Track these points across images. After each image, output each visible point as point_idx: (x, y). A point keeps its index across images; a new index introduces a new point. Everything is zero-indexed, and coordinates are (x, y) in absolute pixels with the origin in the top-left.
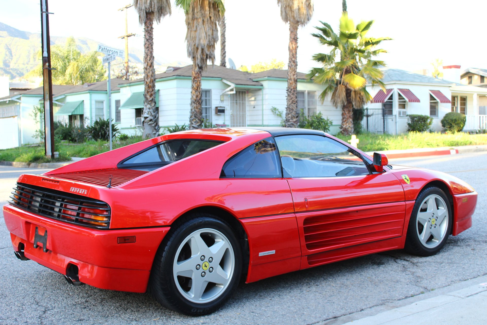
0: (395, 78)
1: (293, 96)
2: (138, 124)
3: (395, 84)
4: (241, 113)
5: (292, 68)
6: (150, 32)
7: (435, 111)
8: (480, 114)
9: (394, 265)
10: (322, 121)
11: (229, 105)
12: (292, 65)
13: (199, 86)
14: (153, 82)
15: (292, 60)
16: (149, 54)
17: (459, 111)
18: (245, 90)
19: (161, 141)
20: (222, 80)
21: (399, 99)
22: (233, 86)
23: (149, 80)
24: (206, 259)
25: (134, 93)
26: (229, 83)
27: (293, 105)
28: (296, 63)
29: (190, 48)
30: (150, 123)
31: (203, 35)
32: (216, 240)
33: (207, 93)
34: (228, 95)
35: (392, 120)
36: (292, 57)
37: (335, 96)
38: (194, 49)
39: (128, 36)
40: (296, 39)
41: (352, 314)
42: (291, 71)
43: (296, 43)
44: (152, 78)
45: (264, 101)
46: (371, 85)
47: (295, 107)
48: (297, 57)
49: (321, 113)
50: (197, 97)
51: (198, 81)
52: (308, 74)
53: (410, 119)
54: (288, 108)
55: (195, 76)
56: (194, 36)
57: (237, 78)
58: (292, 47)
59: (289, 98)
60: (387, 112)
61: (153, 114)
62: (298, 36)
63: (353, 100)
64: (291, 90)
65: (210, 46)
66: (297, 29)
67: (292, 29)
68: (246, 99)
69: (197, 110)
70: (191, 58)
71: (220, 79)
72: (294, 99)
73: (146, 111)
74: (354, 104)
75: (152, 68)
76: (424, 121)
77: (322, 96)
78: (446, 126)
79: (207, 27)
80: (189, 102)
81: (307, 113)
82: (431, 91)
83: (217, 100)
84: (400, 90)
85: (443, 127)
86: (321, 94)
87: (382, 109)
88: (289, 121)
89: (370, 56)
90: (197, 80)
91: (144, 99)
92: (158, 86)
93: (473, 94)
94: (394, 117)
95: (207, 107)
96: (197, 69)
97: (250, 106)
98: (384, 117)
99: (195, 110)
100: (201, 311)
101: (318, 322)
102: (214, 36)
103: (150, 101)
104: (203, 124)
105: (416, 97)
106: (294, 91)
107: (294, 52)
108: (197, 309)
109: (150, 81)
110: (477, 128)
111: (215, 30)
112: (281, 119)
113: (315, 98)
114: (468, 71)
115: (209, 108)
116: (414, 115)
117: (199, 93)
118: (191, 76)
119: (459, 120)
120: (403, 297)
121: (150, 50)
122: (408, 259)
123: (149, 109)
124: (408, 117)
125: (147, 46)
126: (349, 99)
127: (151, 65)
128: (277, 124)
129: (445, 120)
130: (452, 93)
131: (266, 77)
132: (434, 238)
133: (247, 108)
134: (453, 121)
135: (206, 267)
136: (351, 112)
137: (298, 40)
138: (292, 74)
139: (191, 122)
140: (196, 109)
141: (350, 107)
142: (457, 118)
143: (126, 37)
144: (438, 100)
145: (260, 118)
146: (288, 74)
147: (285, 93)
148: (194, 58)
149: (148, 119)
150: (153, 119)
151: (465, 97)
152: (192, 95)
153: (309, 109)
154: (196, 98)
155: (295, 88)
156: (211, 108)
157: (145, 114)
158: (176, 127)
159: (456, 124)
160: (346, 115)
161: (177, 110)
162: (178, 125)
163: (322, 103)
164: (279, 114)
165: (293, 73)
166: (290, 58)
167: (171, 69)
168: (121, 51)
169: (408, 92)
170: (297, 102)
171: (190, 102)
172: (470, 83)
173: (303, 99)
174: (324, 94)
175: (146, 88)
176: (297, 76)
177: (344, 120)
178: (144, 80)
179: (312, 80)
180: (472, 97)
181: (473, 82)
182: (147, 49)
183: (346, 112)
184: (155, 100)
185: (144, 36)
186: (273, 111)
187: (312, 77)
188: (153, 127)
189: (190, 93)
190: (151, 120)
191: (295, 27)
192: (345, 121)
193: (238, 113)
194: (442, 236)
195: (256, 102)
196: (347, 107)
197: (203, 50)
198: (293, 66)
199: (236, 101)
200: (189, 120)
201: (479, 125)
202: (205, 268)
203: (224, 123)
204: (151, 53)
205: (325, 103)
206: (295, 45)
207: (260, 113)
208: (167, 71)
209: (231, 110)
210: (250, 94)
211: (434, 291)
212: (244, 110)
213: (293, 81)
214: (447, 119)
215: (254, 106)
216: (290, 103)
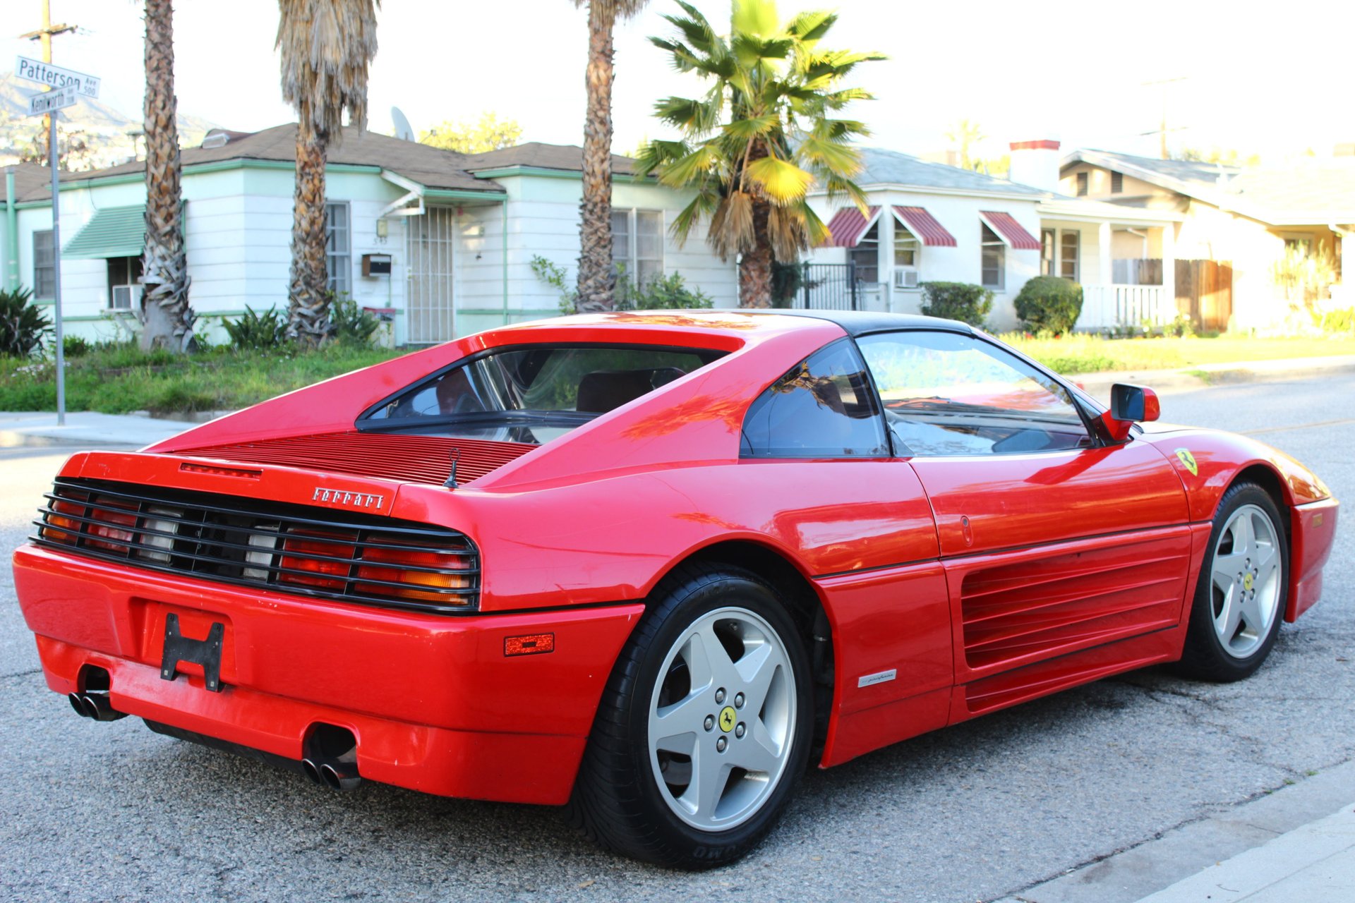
0: (883, 175)
1: (598, 224)
2: (119, 306)
3: (884, 191)
4: (439, 274)
5: (596, 139)
6: (164, 20)
7: (996, 273)
8: (1115, 281)
9: (1155, 708)
10: (685, 298)
11: (402, 250)
12: (596, 132)
13: (319, 189)
14: (173, 175)
15: (596, 116)
16: (161, 88)
17: (1058, 272)
18: (451, 203)
19: (477, 348)
20: (381, 173)
21: (897, 235)
22: (416, 191)
23: (162, 169)
24: (728, 699)
25: (103, 211)
26: (403, 183)
27: (599, 250)
28: (607, 127)
29: (290, 74)
30: (165, 302)
31: (333, 34)
32: (745, 642)
33: (337, 213)
34: (399, 219)
35: (878, 298)
36: (597, 107)
37: (721, 225)
38: (303, 76)
39: (52, 33)
40: (608, 52)
41: (1139, 848)
42: (593, 148)
43: (610, 65)
44: (172, 165)
45: (509, 238)
46: (825, 192)
47: (606, 256)
48: (610, 108)
49: (679, 274)
50: (312, 223)
51: (316, 175)
52: (638, 160)
53: (928, 295)
54: (584, 260)
55: (306, 159)
56: (303, 37)
57: (427, 167)
58: (598, 78)
59: (589, 230)
60: (862, 273)
61: (175, 275)
62: (615, 45)
63: (775, 237)
64: (595, 205)
65: (353, 69)
66: (612, 22)
67: (597, 24)
68: (454, 232)
69: (313, 264)
70: (295, 106)
71: (377, 170)
72: (604, 234)
73: (152, 266)
74: (776, 249)
75: (170, 133)
76: (971, 301)
77: (681, 224)
78: (1029, 317)
79: (344, 9)
80: (288, 238)
81: (635, 276)
82: (984, 212)
83: (365, 233)
84: (900, 208)
85: (1019, 320)
86: (678, 219)
87: (847, 265)
88: (588, 300)
89: (822, 110)
90: (313, 170)
91: (143, 227)
92: (190, 188)
93: (1098, 225)
94: (881, 288)
95: (337, 253)
96: (312, 138)
97: (466, 251)
98: (853, 288)
99: (306, 264)
100: (717, 854)
101: (1061, 874)
102: (366, 38)
103: (165, 235)
104: (331, 306)
105: (944, 230)
106: (603, 209)
107: (602, 91)
108: (708, 847)
109: (165, 173)
110: (1111, 323)
111: (367, 22)
112: (562, 293)
113: (659, 231)
114: (1076, 159)
115: (343, 258)
116: (939, 283)
117: (320, 211)
118: (294, 161)
119: (1064, 300)
120: (1246, 797)
121: (163, 76)
122: (1184, 691)
123: (163, 258)
124: (923, 288)
125: (155, 65)
126: (761, 233)
127: (169, 124)
128: (547, 308)
129: (1026, 298)
130: (1043, 220)
131: (518, 167)
132: (1247, 629)
133: (457, 260)
134: (1048, 301)
135: (729, 721)
136: (767, 274)
137: (614, 56)
138: (596, 158)
139: (295, 300)
140: (310, 262)
141: (764, 257)
142: (1060, 294)
143: (45, 37)
144: (1006, 240)
145: (499, 288)
146: (583, 157)
147: (574, 216)
148: (303, 105)
149: (159, 290)
150: (177, 290)
151: (1075, 234)
152: (298, 217)
153: (640, 263)
154: (309, 228)
155: (606, 199)
156: (349, 257)
157: (151, 273)
158: (246, 315)
159: (1056, 311)
160: (752, 283)
161: (246, 262)
162: (253, 308)
163: (681, 246)
164: (553, 276)
165: (601, 154)
166: (589, 109)
167: (222, 138)
168: (90, 79)
169: (921, 218)
170: (610, 241)
171: (291, 241)
172: (1083, 192)
173: (624, 234)
174: (687, 218)
175: (152, 193)
176: (611, 165)
177: (748, 296)
178: (143, 168)
179: (653, 176)
180: (1097, 233)
181: (1089, 191)
182: (155, 75)
183: (753, 273)
184: (179, 230)
185: (145, 34)
186: (536, 269)
187: (652, 168)
188: (175, 314)
189: (292, 212)
190: (168, 294)
191: (607, 17)
192: (751, 299)
193: (430, 274)
194: (1265, 624)
195: (483, 241)
196: (756, 259)
197: (330, 79)
198: (601, 135)
199: (424, 236)
200: (287, 292)
201: (1115, 314)
202: (725, 726)
203: (388, 304)
204: (169, 86)
205: (688, 246)
206: (605, 71)
207: (499, 273)
208: (206, 142)
209: (409, 263)
210: (467, 217)
211: (1316, 776)
212: (447, 264)
213: (599, 179)
214: (1030, 295)
215: (480, 252)
216: (591, 244)
